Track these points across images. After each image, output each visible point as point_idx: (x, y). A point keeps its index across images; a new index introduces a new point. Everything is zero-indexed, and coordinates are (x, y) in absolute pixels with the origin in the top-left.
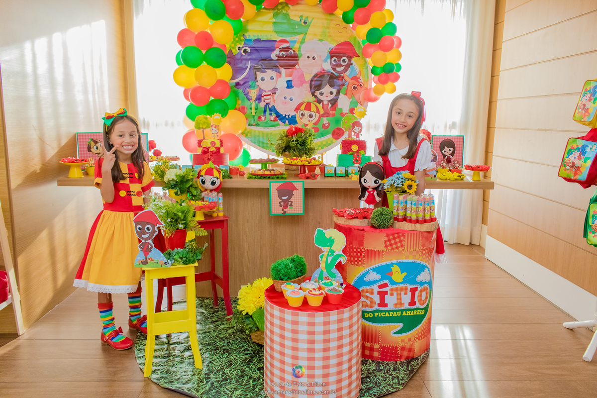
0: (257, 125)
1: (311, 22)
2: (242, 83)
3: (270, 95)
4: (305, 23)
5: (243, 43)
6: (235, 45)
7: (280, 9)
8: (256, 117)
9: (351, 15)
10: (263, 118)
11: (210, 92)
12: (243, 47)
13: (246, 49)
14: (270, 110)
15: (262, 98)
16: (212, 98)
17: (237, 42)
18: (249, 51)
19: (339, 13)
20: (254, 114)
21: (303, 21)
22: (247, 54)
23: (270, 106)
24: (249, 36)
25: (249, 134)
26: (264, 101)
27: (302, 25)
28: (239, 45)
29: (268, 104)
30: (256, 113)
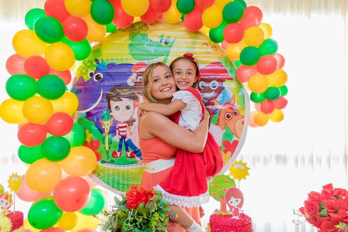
0: (112, 162)
1: (173, 43)
2: (93, 112)
3: (126, 127)
4: (166, 43)
5: (95, 68)
6: (87, 71)
7: (137, 29)
8: (111, 153)
9: (219, 33)
10: (118, 154)
11: (46, 128)
12: (95, 74)
13: (99, 75)
14: (127, 145)
15: (117, 131)
16: (49, 135)
17: (89, 67)
18: (102, 77)
19: (205, 30)
20: (107, 149)
21: (163, 41)
22: (100, 80)
23: (126, 140)
24: (102, 60)
25: (101, 173)
26: (119, 134)
27: (162, 46)
28: (90, 71)
29: (124, 137)
30: (109, 148)
